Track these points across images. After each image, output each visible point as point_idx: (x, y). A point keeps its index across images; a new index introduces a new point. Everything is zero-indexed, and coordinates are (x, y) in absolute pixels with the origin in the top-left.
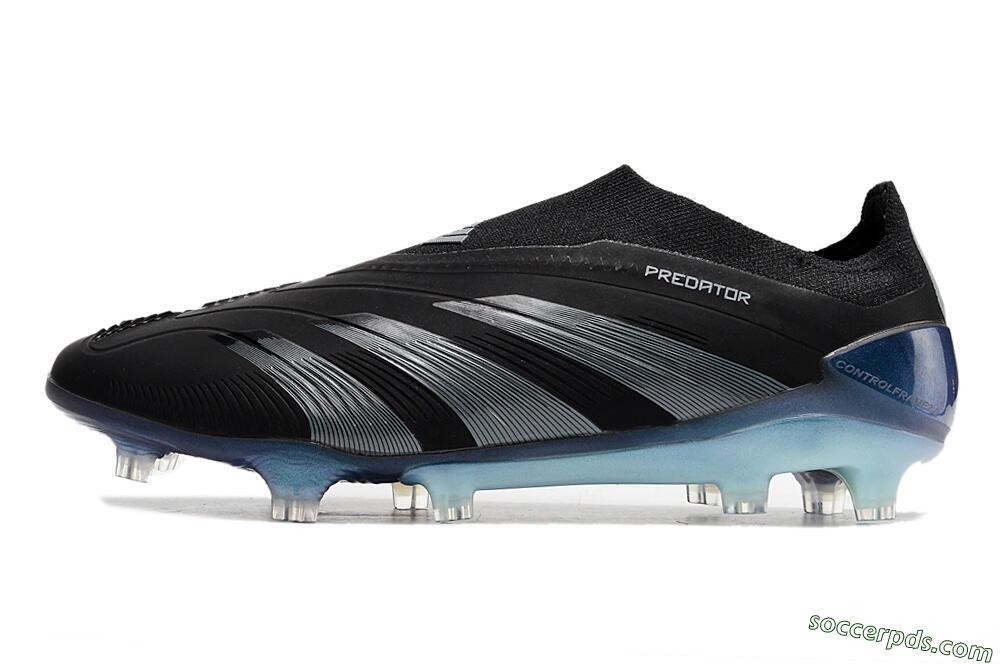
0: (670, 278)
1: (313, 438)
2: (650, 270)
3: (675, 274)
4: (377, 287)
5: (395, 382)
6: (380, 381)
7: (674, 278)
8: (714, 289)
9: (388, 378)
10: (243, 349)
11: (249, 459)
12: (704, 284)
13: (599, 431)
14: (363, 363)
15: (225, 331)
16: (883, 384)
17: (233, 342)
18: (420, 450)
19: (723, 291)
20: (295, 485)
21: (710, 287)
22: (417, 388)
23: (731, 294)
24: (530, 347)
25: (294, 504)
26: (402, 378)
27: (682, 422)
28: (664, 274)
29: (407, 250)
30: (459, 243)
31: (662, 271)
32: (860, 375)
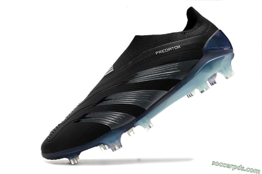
0: (162, 52)
1: (112, 129)
2: (157, 53)
3: (162, 50)
4: (102, 91)
5: (121, 107)
6: (118, 109)
7: (163, 51)
8: (172, 49)
9: (119, 107)
10: (83, 121)
11: (100, 142)
12: (169, 49)
13: (167, 92)
14: (112, 107)
15: (76, 120)
16: (217, 48)
17: (80, 120)
18: (135, 118)
19: (174, 48)
20: (113, 142)
21: (171, 49)
22: (126, 105)
23: (176, 48)
24: (143, 83)
25: (116, 146)
26: (122, 105)
27: (182, 80)
28: (160, 52)
29: (102, 80)
30: (112, 72)
31: (159, 51)
32: (212, 49)
